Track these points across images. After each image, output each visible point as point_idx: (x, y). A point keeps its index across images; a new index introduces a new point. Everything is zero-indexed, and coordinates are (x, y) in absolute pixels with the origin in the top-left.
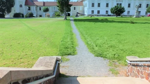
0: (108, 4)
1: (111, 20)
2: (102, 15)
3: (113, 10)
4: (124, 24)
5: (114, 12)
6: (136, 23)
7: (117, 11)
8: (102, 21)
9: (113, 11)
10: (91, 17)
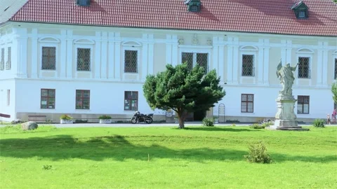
0: (135, 53)
1: (147, 144)
2: (106, 118)
3: (159, 89)
4: (217, 165)
5: (165, 99)
6: (281, 158)
7: (178, 95)
8: (96, 149)
9: (160, 96)
10: (35, 126)
